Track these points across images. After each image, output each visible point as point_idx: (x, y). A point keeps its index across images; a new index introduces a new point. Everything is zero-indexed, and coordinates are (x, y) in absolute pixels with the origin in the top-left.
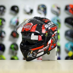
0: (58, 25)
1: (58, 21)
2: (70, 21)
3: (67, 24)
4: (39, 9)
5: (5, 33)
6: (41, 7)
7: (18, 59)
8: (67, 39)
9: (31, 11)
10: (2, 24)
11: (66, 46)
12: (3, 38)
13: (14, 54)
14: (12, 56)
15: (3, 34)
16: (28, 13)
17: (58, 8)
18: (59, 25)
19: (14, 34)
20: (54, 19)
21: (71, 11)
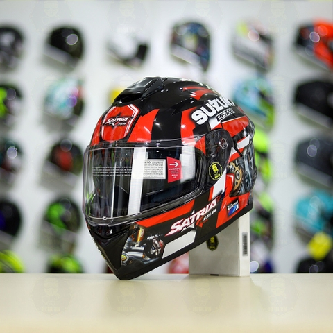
0: (264, 115)
1: (263, 96)
2: (318, 95)
3: (304, 111)
4: (176, 41)
5: (19, 151)
6: (184, 32)
7: (80, 271)
8: (306, 180)
9: (142, 51)
10: (9, 112)
11: (300, 209)
12: (12, 174)
13: (65, 246)
14: (55, 258)
15: (12, 157)
16: (126, 62)
17: (265, 39)
18: (268, 114)
19: (64, 157)
20: (246, 89)
21: (324, 52)
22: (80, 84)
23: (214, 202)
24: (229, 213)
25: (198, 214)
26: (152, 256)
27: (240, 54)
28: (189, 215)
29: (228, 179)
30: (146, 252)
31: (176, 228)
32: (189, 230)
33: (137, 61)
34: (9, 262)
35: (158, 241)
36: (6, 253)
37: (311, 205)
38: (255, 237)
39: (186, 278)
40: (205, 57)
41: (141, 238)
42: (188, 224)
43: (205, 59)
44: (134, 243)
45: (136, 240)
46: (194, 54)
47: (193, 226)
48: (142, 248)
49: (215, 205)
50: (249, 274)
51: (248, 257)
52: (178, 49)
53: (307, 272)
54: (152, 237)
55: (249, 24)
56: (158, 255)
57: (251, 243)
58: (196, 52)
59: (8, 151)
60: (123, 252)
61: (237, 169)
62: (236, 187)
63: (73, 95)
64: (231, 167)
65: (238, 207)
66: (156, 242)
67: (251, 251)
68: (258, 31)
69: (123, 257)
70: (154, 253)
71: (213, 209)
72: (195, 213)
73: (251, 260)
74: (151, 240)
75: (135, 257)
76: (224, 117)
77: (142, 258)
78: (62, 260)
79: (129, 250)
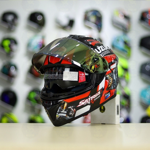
22: (43, 38)
23: (99, 92)
24: (106, 98)
25: (92, 97)
26: (70, 116)
27: (115, 24)
28: (88, 98)
29: (106, 82)
30: (68, 114)
31: (82, 103)
32: (87, 104)
33: (69, 28)
34: (11, 118)
35: (73, 109)
36: (10, 114)
37: (147, 92)
38: (122, 107)
39: (89, 125)
40: (100, 26)
41: (65, 107)
42: (87, 102)
43: (99, 27)
44: (62, 109)
45: (63, 108)
46: (94, 24)
47: (89, 103)
48: (66, 112)
49: (100, 94)
50: (119, 123)
51: (119, 116)
52: (87, 22)
53: (145, 122)
54: (70, 107)
55: (120, 11)
56: (73, 116)
57: (120, 109)
58: (96, 24)
59: (11, 68)
60: (57, 113)
61: (110, 78)
62: (109, 86)
63: (40, 43)
64: (108, 77)
65: (110, 95)
66: (72, 110)
67: (120, 113)
68: (124, 14)
69: (57, 116)
70: (71, 114)
71: (99, 96)
72: (91, 97)
73: (120, 117)
74: (70, 109)
75: (63, 116)
76: (105, 54)
77: (65, 117)
78: (35, 117)
79: (60, 113)
